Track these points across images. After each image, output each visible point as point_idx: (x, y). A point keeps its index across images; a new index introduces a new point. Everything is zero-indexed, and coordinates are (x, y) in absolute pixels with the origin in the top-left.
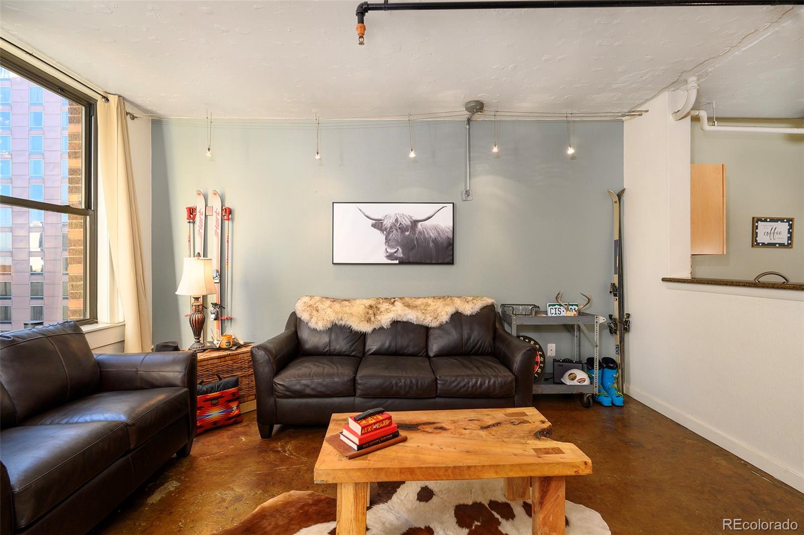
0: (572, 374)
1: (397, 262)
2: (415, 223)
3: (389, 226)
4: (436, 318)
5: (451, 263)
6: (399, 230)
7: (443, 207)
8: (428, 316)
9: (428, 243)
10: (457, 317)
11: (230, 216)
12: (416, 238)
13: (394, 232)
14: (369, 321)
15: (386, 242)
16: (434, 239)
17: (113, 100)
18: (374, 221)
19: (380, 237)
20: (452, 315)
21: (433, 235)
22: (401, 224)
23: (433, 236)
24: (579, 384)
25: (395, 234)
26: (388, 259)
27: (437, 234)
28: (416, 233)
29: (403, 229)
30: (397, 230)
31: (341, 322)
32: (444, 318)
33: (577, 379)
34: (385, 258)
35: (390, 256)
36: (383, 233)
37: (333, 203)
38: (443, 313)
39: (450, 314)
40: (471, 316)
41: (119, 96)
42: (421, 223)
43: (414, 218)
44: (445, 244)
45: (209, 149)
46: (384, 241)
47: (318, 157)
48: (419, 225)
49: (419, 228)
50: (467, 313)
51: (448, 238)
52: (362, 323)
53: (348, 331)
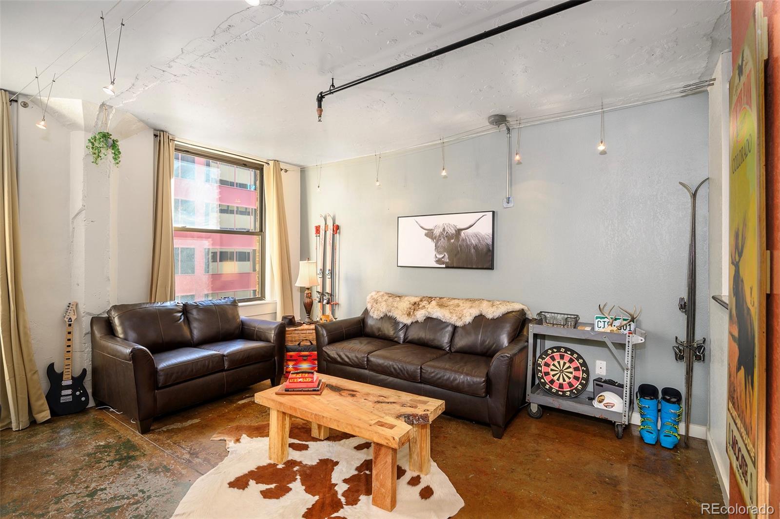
0: (601, 396)
1: (444, 266)
2: (459, 231)
3: (438, 235)
4: (460, 318)
5: (491, 268)
6: (445, 238)
7: (483, 216)
8: (454, 315)
9: (469, 250)
10: (480, 319)
11: (338, 231)
12: (460, 245)
13: (442, 240)
14: (409, 315)
15: (435, 249)
16: (475, 245)
17: (271, 163)
18: (427, 231)
19: (431, 244)
20: (476, 317)
21: (474, 241)
22: (447, 232)
23: (474, 243)
24: (605, 408)
25: (443, 242)
26: (436, 263)
27: (478, 241)
28: (459, 240)
29: (449, 237)
30: (444, 238)
31: (389, 314)
32: (468, 319)
33: (604, 402)
34: (435, 263)
35: (439, 261)
36: (433, 241)
37: (398, 217)
38: (468, 314)
39: (474, 315)
40: (493, 319)
41: (275, 160)
42: (463, 231)
43: (458, 227)
44: (485, 250)
45: (319, 187)
46: (434, 248)
47: (378, 184)
48: (462, 233)
49: (462, 236)
50: (489, 316)
51: (488, 244)
52: (404, 316)
53: (394, 321)
